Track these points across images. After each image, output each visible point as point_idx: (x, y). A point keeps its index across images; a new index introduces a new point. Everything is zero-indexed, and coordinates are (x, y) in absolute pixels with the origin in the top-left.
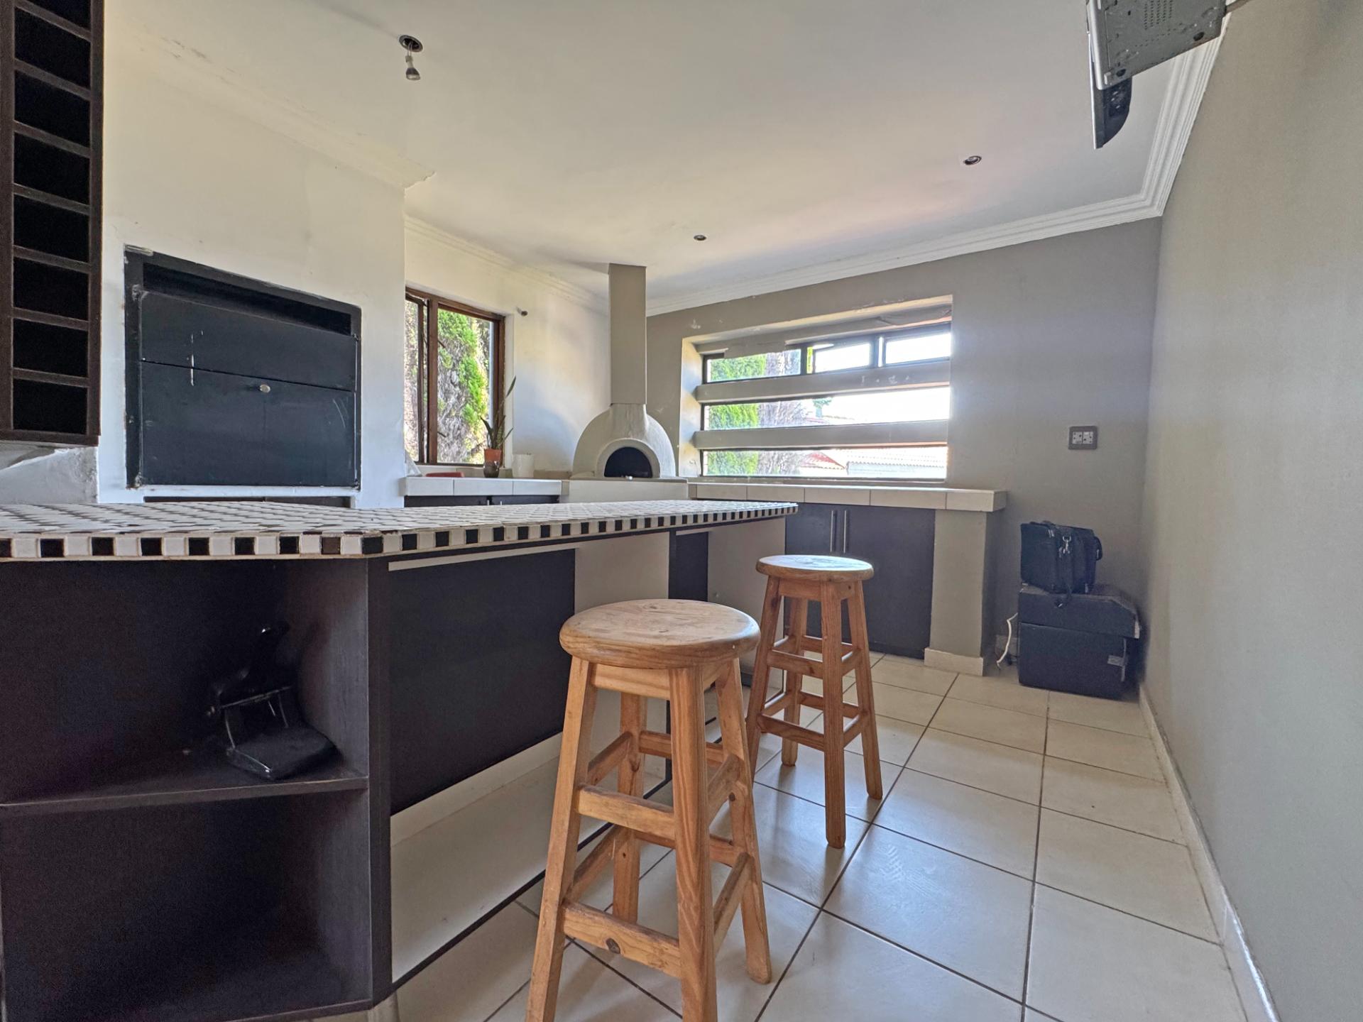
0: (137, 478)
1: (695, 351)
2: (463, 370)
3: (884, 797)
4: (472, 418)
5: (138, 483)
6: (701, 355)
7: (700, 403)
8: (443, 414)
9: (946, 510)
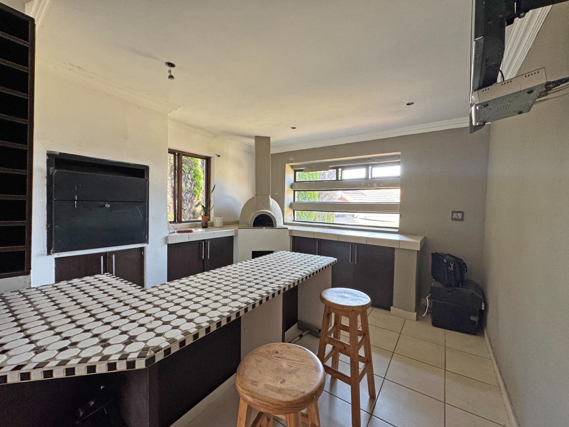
0: (52, 250)
1: (291, 168)
2: (193, 173)
3: (376, 398)
4: (197, 194)
5: (52, 253)
6: (294, 170)
7: (293, 190)
8: (184, 192)
9: (399, 248)
